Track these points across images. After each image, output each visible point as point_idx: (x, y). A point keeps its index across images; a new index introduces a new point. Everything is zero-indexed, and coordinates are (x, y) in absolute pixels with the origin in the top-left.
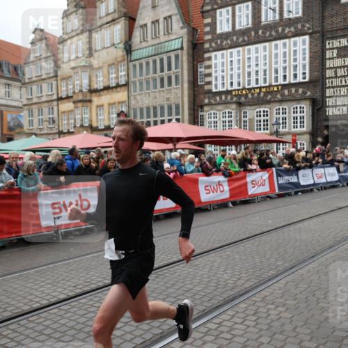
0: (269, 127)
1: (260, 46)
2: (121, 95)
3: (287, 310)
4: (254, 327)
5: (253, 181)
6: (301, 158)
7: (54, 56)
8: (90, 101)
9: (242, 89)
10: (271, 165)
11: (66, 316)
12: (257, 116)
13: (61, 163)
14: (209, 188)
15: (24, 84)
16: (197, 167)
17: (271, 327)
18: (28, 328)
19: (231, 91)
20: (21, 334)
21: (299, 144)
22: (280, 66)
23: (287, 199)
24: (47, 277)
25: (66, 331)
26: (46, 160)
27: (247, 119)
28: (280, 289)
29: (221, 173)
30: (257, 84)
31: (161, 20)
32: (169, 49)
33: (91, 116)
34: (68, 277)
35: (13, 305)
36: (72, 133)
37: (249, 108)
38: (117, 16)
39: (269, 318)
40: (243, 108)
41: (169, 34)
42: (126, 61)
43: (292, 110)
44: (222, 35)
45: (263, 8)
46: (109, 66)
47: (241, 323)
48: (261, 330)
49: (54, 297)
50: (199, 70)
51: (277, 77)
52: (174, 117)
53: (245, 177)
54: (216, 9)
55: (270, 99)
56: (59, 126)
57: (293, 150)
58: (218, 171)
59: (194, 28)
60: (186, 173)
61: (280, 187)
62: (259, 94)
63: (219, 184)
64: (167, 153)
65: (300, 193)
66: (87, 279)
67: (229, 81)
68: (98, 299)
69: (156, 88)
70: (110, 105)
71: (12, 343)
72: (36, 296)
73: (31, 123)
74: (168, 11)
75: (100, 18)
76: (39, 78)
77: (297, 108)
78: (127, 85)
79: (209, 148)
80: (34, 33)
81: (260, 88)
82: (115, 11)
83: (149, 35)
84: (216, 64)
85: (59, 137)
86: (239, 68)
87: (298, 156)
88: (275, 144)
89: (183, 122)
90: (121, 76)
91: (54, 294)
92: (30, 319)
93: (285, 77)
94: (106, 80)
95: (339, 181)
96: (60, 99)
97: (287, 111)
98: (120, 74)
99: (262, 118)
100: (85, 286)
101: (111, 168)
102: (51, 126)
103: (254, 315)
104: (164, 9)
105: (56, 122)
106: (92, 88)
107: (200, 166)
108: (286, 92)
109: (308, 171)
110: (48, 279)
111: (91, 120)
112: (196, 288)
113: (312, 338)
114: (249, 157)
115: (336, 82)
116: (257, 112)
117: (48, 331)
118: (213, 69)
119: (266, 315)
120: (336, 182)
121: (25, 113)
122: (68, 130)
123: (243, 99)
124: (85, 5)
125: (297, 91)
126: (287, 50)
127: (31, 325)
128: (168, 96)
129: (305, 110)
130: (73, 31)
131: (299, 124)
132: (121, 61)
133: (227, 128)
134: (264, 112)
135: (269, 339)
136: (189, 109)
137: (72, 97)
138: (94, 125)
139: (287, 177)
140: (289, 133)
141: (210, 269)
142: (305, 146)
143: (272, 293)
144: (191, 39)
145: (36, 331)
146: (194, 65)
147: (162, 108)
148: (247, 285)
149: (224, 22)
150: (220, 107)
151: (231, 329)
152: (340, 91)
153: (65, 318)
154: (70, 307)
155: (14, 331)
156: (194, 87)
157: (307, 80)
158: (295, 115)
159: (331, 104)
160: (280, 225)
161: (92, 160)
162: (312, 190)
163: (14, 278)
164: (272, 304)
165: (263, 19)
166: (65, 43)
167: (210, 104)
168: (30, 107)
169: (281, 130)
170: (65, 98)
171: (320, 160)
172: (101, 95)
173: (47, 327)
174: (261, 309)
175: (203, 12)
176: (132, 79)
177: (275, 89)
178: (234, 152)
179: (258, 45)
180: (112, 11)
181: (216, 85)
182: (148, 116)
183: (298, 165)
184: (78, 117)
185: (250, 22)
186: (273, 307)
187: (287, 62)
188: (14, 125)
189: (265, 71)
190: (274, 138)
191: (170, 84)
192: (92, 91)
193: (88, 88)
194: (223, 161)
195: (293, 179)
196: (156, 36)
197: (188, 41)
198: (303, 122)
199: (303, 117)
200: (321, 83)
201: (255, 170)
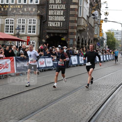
0: (13, 30)
12: (6, 23)
21: (31, 43)
30: (7, 2)
43: (28, 21)
62: (8, 8)
77: (31, 20)
81: (10, 5)
88: (17, 42)
95: (53, 66)
97: (25, 21)
99: (9, 25)
108: (25, 9)
115: (55, 7)
116: (7, 20)
120: (51, 67)
125: (32, 9)
129: (36, 22)
131: (32, 30)
134: (11, 20)
140: (25, 36)
142: (35, 44)
152: (57, 12)
157: (38, 3)
158: (30, 24)
159: (51, 19)
160: (15, 94)
169: (21, 33)
190: (16, 38)
195: (26, 64)
198: (35, 30)
199: (35, 27)
200: (46, 6)
201: (2, 57)
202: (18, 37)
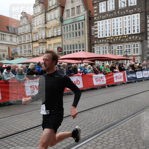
0: (123, 53)
1: (119, 18)
2: (59, 40)
3: (132, 132)
4: (118, 139)
5: (116, 76)
6: (137, 66)
7: (30, 23)
8: (46, 43)
9: (111, 37)
10: (124, 70)
12: (118, 48)
14: (97, 79)
15: (18, 35)
16: (92, 70)
17: (125, 139)
19: (106, 38)
20: (19, 140)
21: (136, 60)
22: (127, 26)
23: (131, 84)
24: (29, 117)
25: (38, 140)
26: (28, 68)
27: (113, 50)
28: (129, 123)
29: (102, 73)
30: (117, 34)
31: (76, 8)
32: (79, 20)
34: (38, 117)
35: (15, 128)
36: (39, 56)
37: (114, 45)
38: (56, 6)
39: (124, 135)
40: (111, 45)
41: (79, 13)
42: (61, 25)
43: (133, 46)
44: (102, 13)
45: (119, 1)
46: (54, 27)
47: (112, 138)
48: (121, 141)
49: (32, 125)
50: (92, 29)
51: (126, 31)
52: (82, 49)
53: (113, 75)
54: (99, 2)
55: (123, 41)
56: (33, 53)
57: (133, 63)
58: (101, 72)
59: (89, 11)
60: (87, 73)
61: (128, 79)
62: (118, 39)
63: (102, 78)
64: (79, 64)
65: (137, 82)
67: (105, 33)
69: (74, 37)
70: (54, 44)
71: (15, 144)
72: (25, 125)
73: (21, 52)
74: (78, 4)
75: (49, 7)
76: (24, 33)
77: (135, 45)
78: (61, 35)
79: (97, 63)
80: (22, 14)
81: (119, 36)
82: (56, 4)
83: (70, 14)
84: (99, 26)
85: (33, 58)
86: (109, 28)
87: (136, 66)
88: (126, 60)
89: (86, 51)
90: (59, 32)
91: (32, 124)
92: (23, 134)
93: (129, 31)
94: (52, 33)
96: (33, 42)
97: (131, 46)
98: (58, 31)
99: (120, 49)
102: (30, 53)
103: (118, 134)
104: (76, 3)
105: (32, 51)
106: (47, 37)
107: (93, 70)
108: (130, 38)
109: (140, 72)
110: (30, 118)
112: (93, 122)
113: (143, 144)
114: (114, 66)
116: (118, 47)
117: (30, 140)
118: (98, 28)
119: (123, 134)
121: (18, 48)
122: (37, 55)
123: (111, 41)
124: (43, 2)
125: (135, 37)
126: (130, 20)
127: (23, 137)
128: (79, 40)
129: (138, 46)
130: (38, 13)
131: (136, 52)
132: (59, 25)
133: (105, 54)
134: (120, 46)
135: (125, 145)
136: (88, 45)
137: (38, 41)
139: (131, 75)
140: (132, 56)
141: (99, 114)
142: (139, 61)
143: (125, 125)
144: (88, 15)
145: (25, 139)
146: (90, 27)
147: (76, 45)
148: (115, 121)
149: (103, 8)
150: (101, 45)
151: (108, 140)
153: (37, 134)
154: (39, 130)
155: (16, 139)
156: (90, 36)
157: (139, 32)
158: (134, 48)
162: (142, 80)
163: (15, 117)
164: (126, 129)
165: (120, 6)
166: (35, 18)
167: (97, 43)
168: (21, 45)
169: (128, 54)
171: (146, 68)
172: (51, 40)
173: (30, 138)
174: (121, 132)
175: (93, 4)
176: (63, 33)
177: (125, 37)
178: (108, 64)
179: (118, 18)
180: (55, 4)
181: (100, 35)
182: (71, 49)
183: (136, 70)
184: (41, 49)
185: (114, 8)
186: (126, 131)
187: (130, 25)
188: (14, 53)
189: (121, 29)
190: (125, 58)
191: (80, 35)
192: (46, 38)
193: (45, 37)
194: (103, 68)
195: (134, 76)
196: (73, 15)
197: (87, 16)
198: (138, 51)
199: (138, 49)
200: (145, 34)
201: (117, 71)
202: (126, 57)
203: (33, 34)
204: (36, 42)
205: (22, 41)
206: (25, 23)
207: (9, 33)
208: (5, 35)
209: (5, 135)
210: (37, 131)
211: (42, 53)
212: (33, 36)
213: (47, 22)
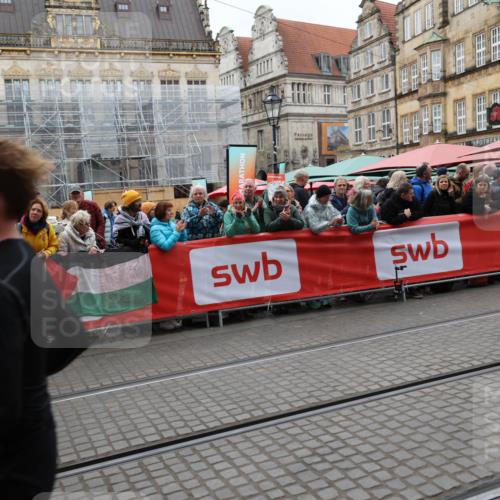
2: (494, 79)
7: (390, 34)
8: (444, 94)
11: (417, 406)
13: (405, 189)
18: (365, 417)
20: (357, 423)
24: (388, 350)
25: (419, 427)
33: (445, 117)
34: (417, 351)
35: (344, 384)
36: (417, 145)
46: (475, 35)
49: (399, 378)
56: (397, 137)
66: (446, 357)
68: (465, 387)
70: (475, 96)
72: (374, 375)
73: (358, 135)
76: (370, 70)
80: (362, 6)
85: (398, 153)
90: (494, 48)
94: (469, 58)
98: (493, 46)
100: (443, 367)
101: (481, 193)
102: (387, 138)
105: (394, 131)
106: (447, 74)
110: (389, 353)
111: (445, 124)
117: (393, 424)
121: (350, 123)
122: (411, 141)
127: (369, 413)
137: (416, 91)
138: (451, 129)
145: (375, 422)
153: (415, 409)
155: (347, 418)
161: (452, 183)
163: (344, 348)
166: (406, 13)
168: (357, 113)
170: (406, 95)
172: (463, 83)
184: (426, 120)
188: (336, 142)
192: (447, 79)
193: (441, 75)
203: (401, 68)
204: (410, 97)
205: (362, 97)
206: (372, 37)
207: (321, 77)
208: (310, 85)
209: (312, 401)
210: (415, 398)
211: (431, 133)
212: (400, 77)
213: (449, 18)
